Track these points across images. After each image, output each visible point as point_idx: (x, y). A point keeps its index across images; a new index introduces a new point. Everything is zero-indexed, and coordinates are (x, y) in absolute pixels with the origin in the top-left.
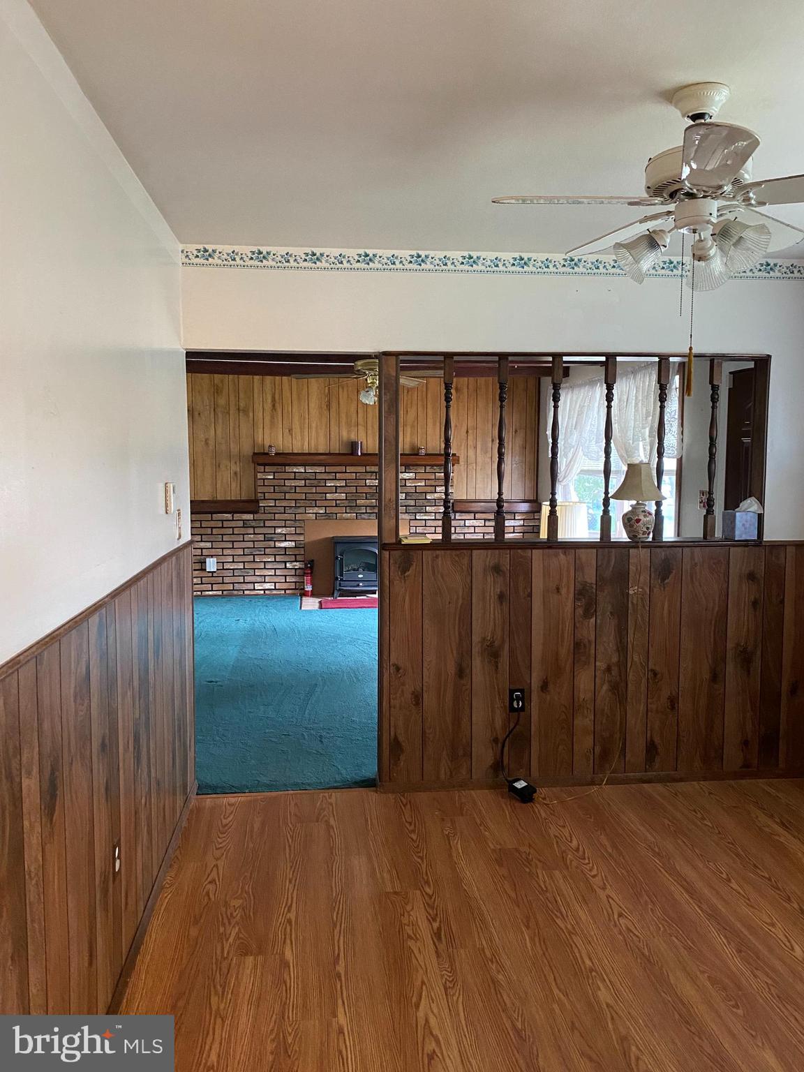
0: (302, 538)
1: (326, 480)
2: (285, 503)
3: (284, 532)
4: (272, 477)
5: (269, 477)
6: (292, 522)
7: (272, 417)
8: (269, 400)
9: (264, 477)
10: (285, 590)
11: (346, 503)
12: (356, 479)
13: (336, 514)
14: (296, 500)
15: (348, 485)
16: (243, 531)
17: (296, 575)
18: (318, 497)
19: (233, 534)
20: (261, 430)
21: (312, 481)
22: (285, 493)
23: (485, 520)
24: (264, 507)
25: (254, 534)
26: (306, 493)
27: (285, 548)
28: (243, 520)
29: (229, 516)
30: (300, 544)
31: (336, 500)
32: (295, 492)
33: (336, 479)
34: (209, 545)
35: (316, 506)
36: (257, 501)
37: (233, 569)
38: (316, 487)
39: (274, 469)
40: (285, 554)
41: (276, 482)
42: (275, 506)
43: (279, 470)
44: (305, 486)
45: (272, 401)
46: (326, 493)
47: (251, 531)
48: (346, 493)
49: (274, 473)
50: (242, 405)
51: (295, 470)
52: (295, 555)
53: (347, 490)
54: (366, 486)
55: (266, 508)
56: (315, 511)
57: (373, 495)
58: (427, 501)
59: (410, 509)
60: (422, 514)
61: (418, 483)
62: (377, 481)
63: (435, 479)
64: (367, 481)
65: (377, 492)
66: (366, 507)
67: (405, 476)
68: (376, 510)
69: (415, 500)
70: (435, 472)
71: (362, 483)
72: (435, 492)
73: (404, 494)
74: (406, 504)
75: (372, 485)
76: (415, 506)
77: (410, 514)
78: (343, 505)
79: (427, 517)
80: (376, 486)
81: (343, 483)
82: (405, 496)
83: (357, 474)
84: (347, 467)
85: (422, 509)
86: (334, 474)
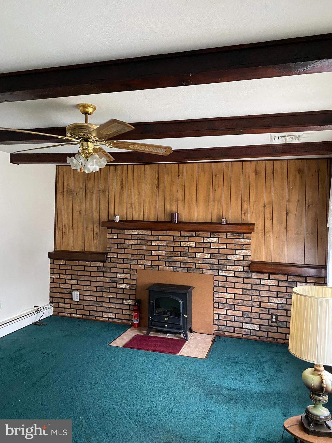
0: (134, 282)
1: (152, 240)
2: (124, 256)
3: (122, 277)
4: (116, 237)
5: (114, 237)
6: (128, 270)
7: (120, 196)
8: (119, 184)
9: (111, 237)
10: (122, 320)
11: (166, 259)
12: (173, 241)
13: (158, 266)
14: (131, 254)
15: (168, 245)
16: (96, 274)
17: (129, 310)
18: (145, 253)
19: (90, 276)
20: (113, 204)
21: (143, 241)
22: (124, 249)
23: (279, 281)
24: (111, 258)
25: (104, 277)
26: (138, 250)
27: (123, 289)
28: (97, 267)
29: (88, 263)
30: (133, 287)
31: (159, 256)
32: (131, 249)
33: (159, 240)
34: (76, 282)
35: (145, 260)
36: (106, 254)
37: (90, 301)
38: (145, 245)
39: (118, 231)
40: (123, 293)
41: (119, 241)
42: (117, 258)
43: (121, 232)
44: (138, 244)
45: (121, 185)
46: (152, 250)
47: (101, 274)
48: (166, 251)
49: (118, 234)
50: (102, 188)
51: (131, 233)
52: (130, 295)
53: (167, 249)
54: (180, 246)
55: (111, 259)
56: (144, 263)
57: (186, 254)
58: (228, 261)
59: (214, 267)
60: (224, 271)
61: (221, 246)
62: (189, 243)
63: (235, 244)
64: (182, 243)
65: (188, 252)
66: (180, 262)
67: (210, 240)
68: (187, 266)
69: (219, 259)
70: (235, 239)
71: (177, 244)
72: (235, 255)
73: (210, 254)
74: (211, 262)
75: (185, 246)
76: (218, 264)
77: (214, 270)
78: (163, 260)
79: (227, 275)
80: (188, 247)
81: (164, 244)
82: (210, 256)
83: (175, 237)
84: (167, 232)
85: (224, 267)
86: (158, 237)
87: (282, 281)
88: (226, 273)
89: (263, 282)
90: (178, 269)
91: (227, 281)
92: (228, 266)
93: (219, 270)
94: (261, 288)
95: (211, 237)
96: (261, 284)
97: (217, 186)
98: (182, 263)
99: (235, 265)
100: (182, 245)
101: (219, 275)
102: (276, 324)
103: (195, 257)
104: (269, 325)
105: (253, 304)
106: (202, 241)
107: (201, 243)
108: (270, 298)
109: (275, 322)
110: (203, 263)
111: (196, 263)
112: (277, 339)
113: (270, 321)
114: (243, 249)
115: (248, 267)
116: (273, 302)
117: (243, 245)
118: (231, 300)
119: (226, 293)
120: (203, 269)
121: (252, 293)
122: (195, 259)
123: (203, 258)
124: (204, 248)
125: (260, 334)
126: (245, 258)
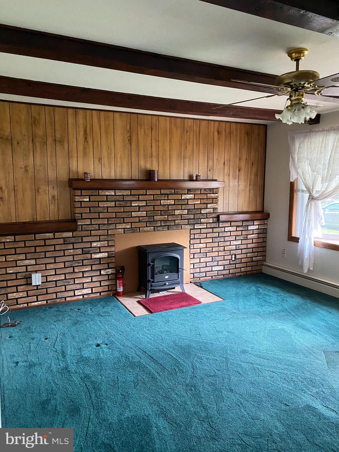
0: (113, 249)
1: (131, 201)
2: (100, 222)
3: (99, 246)
4: (88, 200)
5: (85, 200)
6: (106, 237)
7: (85, 148)
8: (82, 133)
9: (81, 200)
10: (100, 293)
11: (147, 219)
12: (154, 200)
13: (139, 228)
14: (108, 218)
15: (148, 204)
16: (63, 247)
17: (108, 280)
18: (125, 215)
19: (55, 251)
20: (76, 159)
21: (121, 203)
22: (99, 213)
24: (81, 225)
25: (74, 249)
26: (116, 212)
27: (100, 259)
28: (64, 238)
29: (51, 235)
30: (112, 254)
31: (139, 217)
32: (107, 212)
33: (139, 200)
34: (33, 262)
35: (124, 223)
36: (75, 221)
37: (56, 281)
38: (124, 207)
39: (89, 192)
40: (100, 263)
41: (91, 205)
42: (91, 224)
43: (94, 194)
44: (115, 206)
45: (84, 134)
46: (131, 212)
47: (71, 246)
48: (146, 211)
49: (89, 196)
50: (58, 136)
51: (106, 194)
52: (108, 263)
53: (148, 208)
54: (161, 205)
55: (83, 226)
56: (123, 227)
57: (166, 212)
58: (201, 214)
59: (190, 222)
60: (198, 225)
61: (196, 202)
62: (169, 201)
63: (207, 198)
64: (162, 201)
65: (168, 210)
66: (161, 221)
67: (187, 197)
68: (168, 224)
69: (194, 214)
70: (207, 194)
71: (158, 203)
72: (207, 208)
73: (187, 210)
74: (188, 218)
75: (165, 204)
76: (194, 219)
77: (191, 225)
78: (144, 221)
79: (201, 227)
80: (168, 205)
81: (144, 204)
82: (187, 212)
83: (155, 196)
84: (147, 190)
85: (199, 221)
86: (138, 196)
87: (239, 226)
88: (200, 226)
89: (226, 229)
90: (159, 228)
91: (200, 233)
92: (202, 220)
93: (194, 224)
94: (225, 234)
95: (188, 194)
96: (225, 231)
97: (188, 143)
98: (162, 222)
99: (207, 218)
100: (162, 204)
101: (194, 229)
102: (234, 262)
103: (175, 215)
104: (230, 264)
105: (220, 249)
106: (181, 198)
107: (180, 200)
108: (231, 242)
109: (234, 261)
110: (181, 220)
111: (175, 220)
112: (235, 273)
113: (231, 261)
114: (213, 203)
115: (216, 218)
116: (233, 244)
117: (213, 199)
118: (204, 249)
119: (200, 243)
120: (181, 225)
121: (219, 240)
122: (174, 216)
123: (181, 215)
124: (182, 205)
125: (224, 272)
126: (215, 211)
